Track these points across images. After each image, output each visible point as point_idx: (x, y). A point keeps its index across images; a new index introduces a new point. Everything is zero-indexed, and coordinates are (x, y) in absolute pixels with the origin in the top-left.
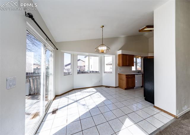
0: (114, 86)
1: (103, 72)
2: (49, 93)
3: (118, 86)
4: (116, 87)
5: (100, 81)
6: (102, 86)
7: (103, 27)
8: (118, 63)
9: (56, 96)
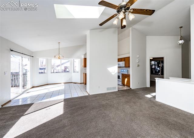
1: (73, 72)
3: (83, 82)
4: (81, 83)
5: (70, 79)
6: (72, 83)
7: (59, 43)
8: (83, 65)
9: (33, 87)
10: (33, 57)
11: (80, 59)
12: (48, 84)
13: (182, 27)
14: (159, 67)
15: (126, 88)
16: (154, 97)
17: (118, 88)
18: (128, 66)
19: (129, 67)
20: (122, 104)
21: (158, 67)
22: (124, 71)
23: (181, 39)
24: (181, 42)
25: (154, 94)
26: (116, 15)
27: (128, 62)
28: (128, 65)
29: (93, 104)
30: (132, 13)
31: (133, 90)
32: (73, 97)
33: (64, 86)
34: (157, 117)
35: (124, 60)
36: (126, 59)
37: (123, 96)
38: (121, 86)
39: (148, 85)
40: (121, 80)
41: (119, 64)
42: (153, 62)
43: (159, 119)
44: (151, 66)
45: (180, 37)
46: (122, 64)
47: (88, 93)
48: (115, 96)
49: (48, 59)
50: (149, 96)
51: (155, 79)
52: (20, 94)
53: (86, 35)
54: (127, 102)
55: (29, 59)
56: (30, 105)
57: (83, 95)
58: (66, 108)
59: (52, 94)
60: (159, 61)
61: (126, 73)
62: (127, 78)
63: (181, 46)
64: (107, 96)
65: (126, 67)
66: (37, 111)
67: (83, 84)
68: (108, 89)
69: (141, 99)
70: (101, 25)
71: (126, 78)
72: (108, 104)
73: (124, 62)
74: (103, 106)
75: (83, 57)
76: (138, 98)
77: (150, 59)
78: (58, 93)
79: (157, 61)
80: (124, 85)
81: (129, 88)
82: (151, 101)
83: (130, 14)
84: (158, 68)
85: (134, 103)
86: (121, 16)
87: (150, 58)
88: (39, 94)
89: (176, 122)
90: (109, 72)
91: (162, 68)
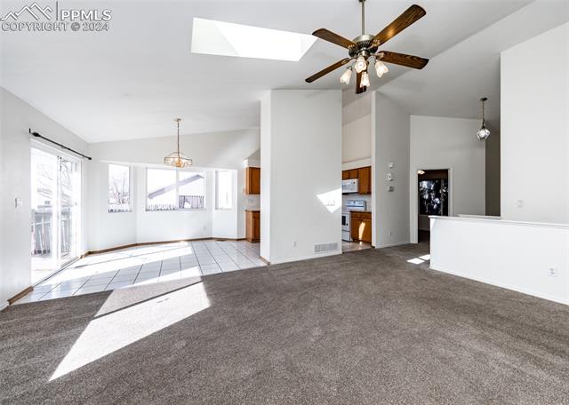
0: (236, 238)
1: (214, 208)
2: (73, 240)
3: (244, 237)
4: (238, 240)
5: (205, 228)
6: (211, 239)
7: (178, 120)
8: (245, 187)
9: (90, 253)
10: (90, 159)
11: (236, 171)
12: (136, 245)
13: (485, 99)
14: (438, 195)
15: (360, 247)
16: (428, 262)
17: (343, 247)
18: (366, 191)
19: (369, 193)
20: (355, 279)
21: (436, 197)
22: (357, 204)
23: (483, 128)
24: (484, 133)
25: (426, 257)
26: (347, 61)
27: (367, 181)
28: (367, 187)
29: (286, 282)
30: (382, 60)
31: (378, 250)
32: (224, 271)
33: (190, 248)
34: (432, 297)
35: (356, 176)
36: (361, 172)
37: (356, 263)
38: (348, 244)
39: (414, 239)
40: (348, 228)
41: (343, 187)
42: (425, 184)
43: (435, 299)
44: (421, 193)
45: (482, 121)
46: (352, 184)
47: (264, 260)
48: (338, 264)
49: (135, 168)
50: (416, 261)
51: (429, 219)
52: (53, 272)
53: (260, 102)
54: (365, 275)
55: (79, 167)
56: (104, 295)
57: (252, 266)
58: (216, 294)
59: (161, 268)
60: (440, 180)
61: (362, 209)
62: (366, 222)
63: (484, 142)
64: (316, 264)
65: (360, 193)
66: (133, 305)
67: (245, 243)
68: (318, 249)
69: (397, 267)
70: (309, 80)
71: (362, 221)
72: (322, 280)
73: (355, 180)
74: (310, 284)
75: (245, 165)
76: (391, 265)
77: (419, 175)
78: (180, 264)
79: (434, 181)
80: (355, 239)
81: (369, 247)
82: (419, 269)
83: (379, 63)
84: (437, 200)
85: (383, 275)
86: (360, 65)
87: (420, 172)
88: (118, 269)
89: (467, 301)
90: (319, 203)
91: (444, 197)
